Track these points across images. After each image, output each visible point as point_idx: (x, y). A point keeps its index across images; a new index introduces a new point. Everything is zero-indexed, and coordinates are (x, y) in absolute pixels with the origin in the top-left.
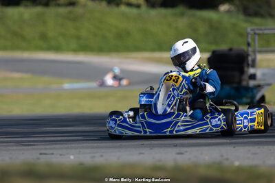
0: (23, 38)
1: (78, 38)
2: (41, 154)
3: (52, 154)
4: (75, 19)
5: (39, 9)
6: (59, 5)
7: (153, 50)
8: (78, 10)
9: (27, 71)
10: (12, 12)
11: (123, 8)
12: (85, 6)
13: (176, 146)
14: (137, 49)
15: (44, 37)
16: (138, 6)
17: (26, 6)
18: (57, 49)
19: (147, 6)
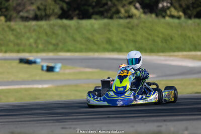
0: (94, 42)
1: (135, 42)
4: (131, 28)
5: (106, 21)
6: (120, 18)
7: (190, 50)
8: (134, 21)
10: (86, 23)
11: (167, 18)
12: (139, 18)
14: (179, 49)
15: (109, 41)
16: (179, 18)
17: (96, 19)
18: (120, 50)
19: (185, 17)
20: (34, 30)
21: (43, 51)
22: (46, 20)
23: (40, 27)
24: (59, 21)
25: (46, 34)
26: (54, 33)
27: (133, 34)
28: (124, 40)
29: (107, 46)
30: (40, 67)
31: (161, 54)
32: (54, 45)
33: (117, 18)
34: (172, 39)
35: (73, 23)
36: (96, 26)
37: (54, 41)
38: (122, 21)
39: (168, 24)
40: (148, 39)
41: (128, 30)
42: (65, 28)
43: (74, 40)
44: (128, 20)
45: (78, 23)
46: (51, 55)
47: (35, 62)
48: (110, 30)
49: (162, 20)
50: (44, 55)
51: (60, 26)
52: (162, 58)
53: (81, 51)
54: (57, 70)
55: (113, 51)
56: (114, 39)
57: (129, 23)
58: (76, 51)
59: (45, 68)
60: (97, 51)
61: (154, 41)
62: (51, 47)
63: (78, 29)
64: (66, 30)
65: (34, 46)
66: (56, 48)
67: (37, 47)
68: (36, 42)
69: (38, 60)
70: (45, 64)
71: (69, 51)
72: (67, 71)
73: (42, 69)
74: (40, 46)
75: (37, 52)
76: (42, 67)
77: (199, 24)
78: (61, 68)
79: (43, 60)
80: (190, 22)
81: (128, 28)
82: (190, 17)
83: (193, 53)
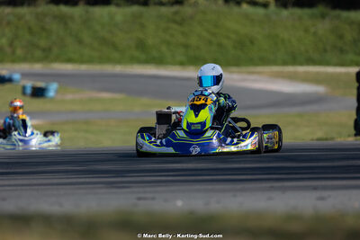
0: (115, 47)
1: (186, 46)
2: (139, 199)
3: (153, 199)
4: (181, 23)
5: (136, 9)
6: (162, 4)
7: (285, 63)
8: (186, 10)
9: (120, 91)
10: (100, 12)
11: (245, 6)
12: (196, 4)
13: (315, 188)
14: (264, 61)
15: (141, 45)
16: (265, 6)
17: (118, 5)
18: (159, 61)
19: (276, 5)
20: (9, 23)
21: (24, 60)
22: (29, 5)
23: (20, 18)
24: (54, 9)
25: (30, 29)
26: (43, 29)
27: (183, 33)
28: (168, 43)
29: (137, 54)
30: (20, 89)
31: (234, 69)
32: (44, 50)
33: (156, 4)
34: (252, 42)
35: (77, 11)
36: (119, 18)
37: (43, 43)
38: (164, 10)
39: (246, 16)
40: (210, 43)
41: (175, 26)
42: (63, 19)
43: (80, 42)
44: (176, 8)
45: (87, 12)
46: (38, 67)
47: (10, 80)
48: (143, 26)
49: (235, 9)
50: (25, 67)
51: (55, 17)
52: (235, 76)
53: (90, 61)
54: (51, 94)
55: (147, 61)
56: (150, 41)
57: (176, 13)
58: (82, 62)
59: (29, 91)
60: (119, 62)
61: (220, 45)
62: (38, 53)
63: (86, 22)
64: (66, 24)
65: (8, 50)
66: (47, 55)
67: (14, 52)
68: (11, 45)
69: (16, 76)
70: (29, 84)
71: (69, 60)
72: (69, 97)
73: (24, 93)
74: (19, 52)
75: (13, 61)
76: (24, 88)
77: (300, 18)
78: (57, 92)
79: (25, 75)
80: (285, 13)
81: (175, 22)
82: (285, 6)
83: (290, 69)
